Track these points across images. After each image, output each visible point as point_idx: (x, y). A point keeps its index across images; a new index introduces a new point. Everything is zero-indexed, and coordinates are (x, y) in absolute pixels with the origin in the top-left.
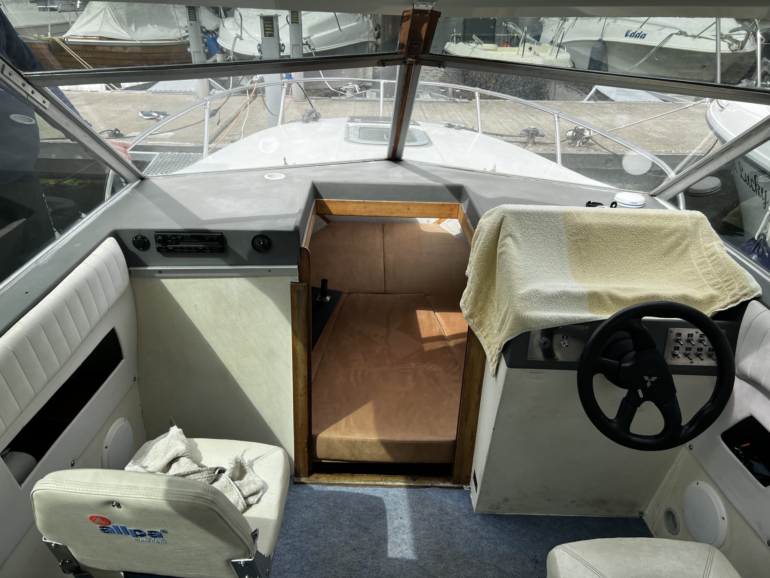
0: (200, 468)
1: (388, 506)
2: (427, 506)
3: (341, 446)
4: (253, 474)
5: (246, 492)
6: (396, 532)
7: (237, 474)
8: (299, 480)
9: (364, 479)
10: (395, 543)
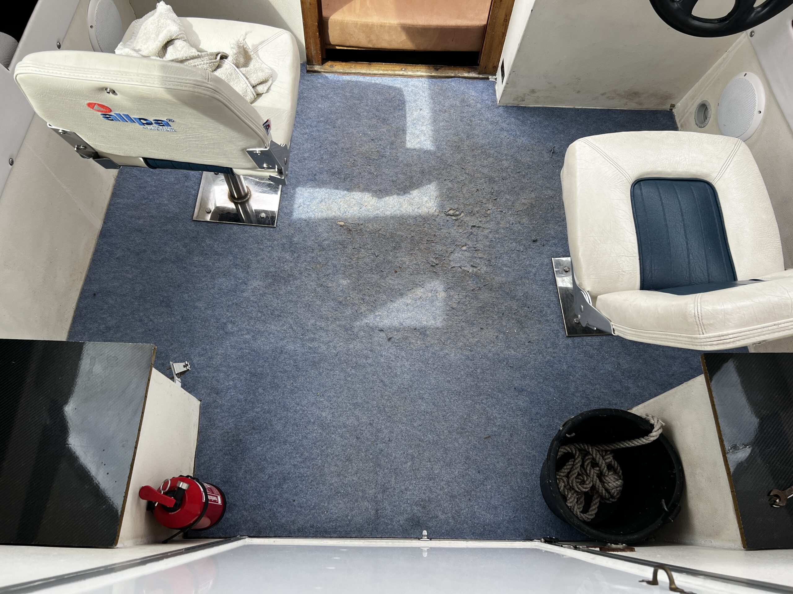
0: (200, 53)
1: (408, 97)
2: (449, 98)
3: (356, 31)
4: (259, 60)
5: (254, 82)
6: (415, 123)
7: (242, 60)
8: (312, 68)
9: (383, 68)
10: (414, 134)
